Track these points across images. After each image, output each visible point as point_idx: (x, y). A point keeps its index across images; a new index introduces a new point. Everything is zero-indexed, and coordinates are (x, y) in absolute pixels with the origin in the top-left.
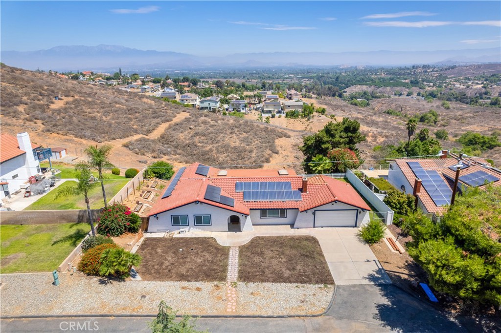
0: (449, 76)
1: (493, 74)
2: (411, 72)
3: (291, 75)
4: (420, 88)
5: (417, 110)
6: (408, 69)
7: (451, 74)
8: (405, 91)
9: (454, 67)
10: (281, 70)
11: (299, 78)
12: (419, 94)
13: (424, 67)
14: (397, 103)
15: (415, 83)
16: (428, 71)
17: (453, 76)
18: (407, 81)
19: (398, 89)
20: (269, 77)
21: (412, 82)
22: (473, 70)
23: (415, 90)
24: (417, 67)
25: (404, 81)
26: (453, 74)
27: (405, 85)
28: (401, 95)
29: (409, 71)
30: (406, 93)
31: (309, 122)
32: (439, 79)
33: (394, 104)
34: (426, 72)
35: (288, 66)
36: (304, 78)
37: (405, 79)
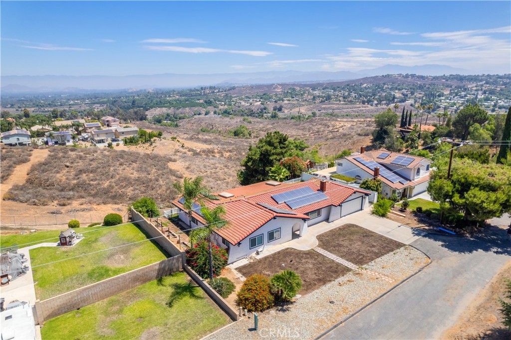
0: (233, 96)
1: (264, 93)
2: (201, 93)
4: (215, 107)
5: (226, 126)
6: (198, 90)
7: (234, 94)
8: (203, 111)
9: (234, 88)
12: (215, 113)
13: (211, 88)
14: (206, 122)
15: (209, 103)
16: (215, 91)
17: (235, 95)
18: (201, 101)
19: (196, 109)
20: (49, 104)
21: (206, 102)
22: (249, 90)
23: (211, 109)
24: (205, 88)
25: (198, 101)
26: (236, 94)
27: (201, 105)
28: (200, 114)
29: (199, 92)
30: (204, 113)
31: (152, 146)
32: (227, 99)
33: (203, 123)
34: (213, 92)
37: (199, 100)
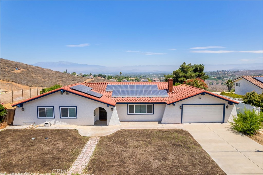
0: (236, 75)
2: (217, 73)
3: (155, 76)
4: (223, 81)
7: (237, 75)
8: (215, 82)
9: (238, 71)
10: (150, 73)
11: (159, 77)
12: (222, 84)
13: (223, 71)
15: (219, 78)
16: (225, 73)
17: (238, 75)
18: (215, 78)
19: (211, 81)
21: (218, 78)
22: (248, 72)
23: (220, 82)
24: (220, 71)
25: (214, 78)
26: (239, 74)
27: (214, 79)
28: (213, 84)
29: (215, 73)
32: (231, 77)
34: (224, 73)
35: (153, 72)
36: (161, 77)
37: (214, 77)
